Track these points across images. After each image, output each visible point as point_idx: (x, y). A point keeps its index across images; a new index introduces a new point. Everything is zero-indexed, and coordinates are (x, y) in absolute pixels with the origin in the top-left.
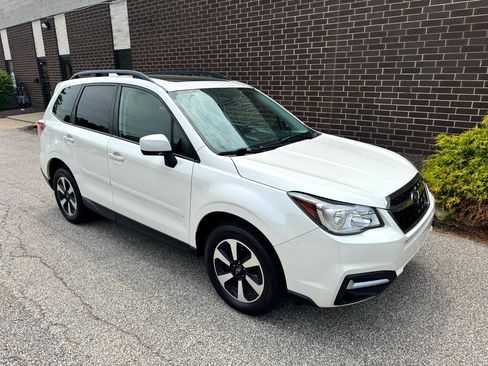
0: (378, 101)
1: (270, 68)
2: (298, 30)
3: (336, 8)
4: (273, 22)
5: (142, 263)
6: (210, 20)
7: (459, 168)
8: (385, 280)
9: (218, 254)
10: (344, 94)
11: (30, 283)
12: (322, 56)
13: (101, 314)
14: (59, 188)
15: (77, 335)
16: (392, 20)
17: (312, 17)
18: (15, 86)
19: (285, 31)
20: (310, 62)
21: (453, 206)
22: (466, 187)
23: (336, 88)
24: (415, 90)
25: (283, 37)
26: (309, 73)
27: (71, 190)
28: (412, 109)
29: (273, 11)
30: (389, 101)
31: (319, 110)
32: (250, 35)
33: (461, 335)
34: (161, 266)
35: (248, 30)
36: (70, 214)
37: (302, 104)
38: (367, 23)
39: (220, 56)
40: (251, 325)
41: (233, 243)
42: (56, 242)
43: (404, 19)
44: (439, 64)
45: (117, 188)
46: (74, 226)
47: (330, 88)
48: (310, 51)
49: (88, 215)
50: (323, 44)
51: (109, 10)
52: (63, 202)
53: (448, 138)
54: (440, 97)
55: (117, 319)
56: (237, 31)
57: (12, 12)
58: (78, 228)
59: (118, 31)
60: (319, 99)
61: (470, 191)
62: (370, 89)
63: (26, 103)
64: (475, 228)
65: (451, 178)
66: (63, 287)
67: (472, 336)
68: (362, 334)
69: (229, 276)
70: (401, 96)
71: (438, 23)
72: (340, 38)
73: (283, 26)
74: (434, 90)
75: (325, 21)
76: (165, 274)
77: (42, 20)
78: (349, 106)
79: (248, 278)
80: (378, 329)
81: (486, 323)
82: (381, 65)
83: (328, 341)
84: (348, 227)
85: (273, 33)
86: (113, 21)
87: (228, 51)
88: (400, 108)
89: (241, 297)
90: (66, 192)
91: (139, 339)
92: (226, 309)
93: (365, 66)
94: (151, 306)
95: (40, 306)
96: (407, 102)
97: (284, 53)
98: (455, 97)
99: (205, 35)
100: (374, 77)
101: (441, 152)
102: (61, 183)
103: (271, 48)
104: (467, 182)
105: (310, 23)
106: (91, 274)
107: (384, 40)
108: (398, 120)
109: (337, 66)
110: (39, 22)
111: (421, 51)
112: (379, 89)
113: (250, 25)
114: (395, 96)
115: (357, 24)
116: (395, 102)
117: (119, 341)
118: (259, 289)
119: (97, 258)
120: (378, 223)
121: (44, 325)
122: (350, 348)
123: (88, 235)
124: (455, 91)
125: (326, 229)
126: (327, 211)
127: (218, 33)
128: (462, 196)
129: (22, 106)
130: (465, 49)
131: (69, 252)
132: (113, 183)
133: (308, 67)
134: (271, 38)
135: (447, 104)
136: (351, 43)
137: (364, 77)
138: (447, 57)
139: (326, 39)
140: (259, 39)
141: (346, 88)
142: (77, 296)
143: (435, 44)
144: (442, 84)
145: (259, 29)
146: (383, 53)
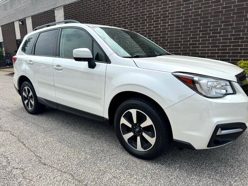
0: (199, 50)
2: (154, 16)
3: (174, 3)
4: (140, 13)
5: (74, 133)
6: (107, 14)
9: (123, 121)
10: (180, 48)
12: (168, 28)
13: (47, 161)
14: (24, 94)
15: (31, 175)
16: (205, 7)
17: (161, 9)
18: (4, 55)
19: (147, 17)
20: (161, 32)
23: (175, 45)
24: (219, 43)
26: (161, 38)
27: (31, 94)
28: (218, 53)
29: (141, 7)
30: (205, 50)
32: (128, 20)
34: (84, 134)
35: (127, 18)
36: (30, 109)
38: (191, 10)
40: (147, 166)
41: (134, 112)
42: (21, 123)
43: (212, 6)
44: (232, 28)
45: (58, 88)
46: (32, 116)
47: (172, 45)
48: (161, 26)
50: (168, 22)
51: (54, 13)
52: (26, 102)
54: (234, 46)
55: (58, 164)
56: (122, 19)
57: (5, 17)
58: (35, 116)
63: (10, 63)
66: (23, 147)
68: (222, 169)
69: (131, 134)
70: (212, 47)
71: (231, 7)
72: (177, 18)
73: (146, 14)
74: (230, 43)
75: (168, 10)
76: (88, 138)
77: (19, 20)
79: (144, 134)
80: (232, 166)
82: (200, 31)
83: (201, 174)
85: (140, 18)
86: (56, 19)
89: (139, 148)
90: (28, 96)
91: (73, 176)
92: (129, 157)
93: (191, 32)
94: (80, 156)
95: (7, 158)
96: (215, 50)
97: (147, 28)
98: (242, 46)
100: (196, 38)
102: (25, 91)
103: (139, 26)
105: (160, 12)
106: (41, 139)
107: (201, 18)
109: (176, 33)
110: (18, 22)
111: (222, 22)
112: (199, 44)
113: (128, 15)
114: (208, 47)
115: (186, 11)
116: (208, 50)
117: (59, 178)
118: (152, 141)
119: (45, 131)
121: (9, 169)
122: (217, 178)
123: (40, 119)
124: (242, 42)
126: (201, 82)
127: (111, 21)
129: (8, 64)
131: (28, 128)
132: (56, 85)
133: (160, 35)
134: (140, 21)
135: (238, 49)
136: (183, 21)
137: (190, 38)
138: (236, 24)
139: (169, 19)
140: (133, 22)
141: (181, 45)
142: (32, 151)
143: (229, 18)
144: (234, 39)
145: (133, 17)
146: (201, 25)
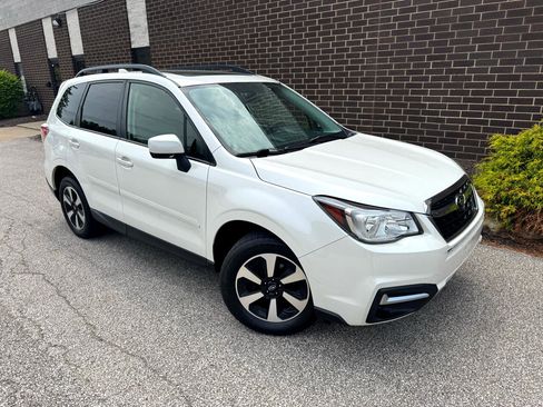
0: (426, 99)
1: (304, 64)
2: (335, 20)
4: (306, 12)
5: (155, 280)
6: (237, 12)
7: (515, 172)
8: (425, 295)
9: (244, 273)
10: (388, 92)
11: (29, 301)
12: (363, 49)
13: (105, 335)
14: (65, 199)
15: (77, 358)
16: (441, 6)
17: (350, 5)
18: (25, 91)
19: (320, 22)
20: (348, 56)
21: (508, 216)
22: (523, 194)
23: (378, 86)
24: (467, 86)
25: (319, 28)
26: (348, 68)
27: (78, 202)
28: (465, 107)
30: (438, 100)
31: (359, 110)
32: (281, 27)
33: (510, 359)
34: (174, 283)
35: (279, 22)
36: (78, 227)
37: (340, 104)
38: (413, 10)
39: (248, 52)
40: (271, 347)
42: (62, 257)
43: (456, 4)
44: (495, 55)
46: (82, 241)
47: (372, 86)
48: (349, 43)
49: (98, 228)
50: (364, 36)
52: (70, 214)
53: (504, 138)
54: (497, 93)
55: (123, 340)
56: (267, 23)
57: (21, 8)
58: (87, 243)
59: (136, 26)
60: (360, 98)
61: (528, 198)
62: (415, 86)
63: (38, 110)
64: (534, 241)
65: (506, 184)
66: (65, 306)
67: (523, 360)
68: (396, 357)
69: (258, 296)
70: (452, 93)
71: (495, 7)
72: (382, 28)
73: (318, 16)
74: (490, 86)
75: (365, 9)
76: (178, 290)
77: (53, 17)
78: (393, 105)
80: (415, 352)
81: (539, 346)
82: (430, 58)
83: (356, 365)
84: (382, 234)
85: (307, 24)
86: (130, 16)
87: (257, 46)
88: (450, 107)
91: (145, 362)
93: (411, 59)
94: (161, 327)
95: (39, 326)
96: (459, 100)
97: (320, 46)
98: (514, 93)
99: (231, 28)
100: (421, 72)
101: (495, 155)
102: (67, 193)
103: (304, 41)
104: (524, 188)
105: (348, 12)
106: (97, 292)
107: (433, 29)
108: (449, 121)
109: (379, 61)
110: (50, 19)
111: (475, 41)
112: (427, 86)
113: (281, 16)
114: (445, 93)
115: (401, 11)
116: (445, 100)
117: (123, 364)
119: (105, 275)
120: (416, 230)
121: (42, 346)
122: (381, 372)
123: (97, 250)
124: (514, 86)
125: (355, 237)
126: (358, 216)
127: (245, 26)
128: (518, 203)
129: (33, 113)
130: (525, 38)
131: (74, 268)
132: (123, 191)
133: (346, 62)
134: (305, 30)
135: (505, 101)
136: (394, 33)
137: (410, 72)
138: (504, 47)
139: (366, 29)
140: (292, 31)
141: (390, 86)
142: (80, 315)
143: (491, 32)
144: (500, 78)
145: (291, 20)
146: (431, 44)
